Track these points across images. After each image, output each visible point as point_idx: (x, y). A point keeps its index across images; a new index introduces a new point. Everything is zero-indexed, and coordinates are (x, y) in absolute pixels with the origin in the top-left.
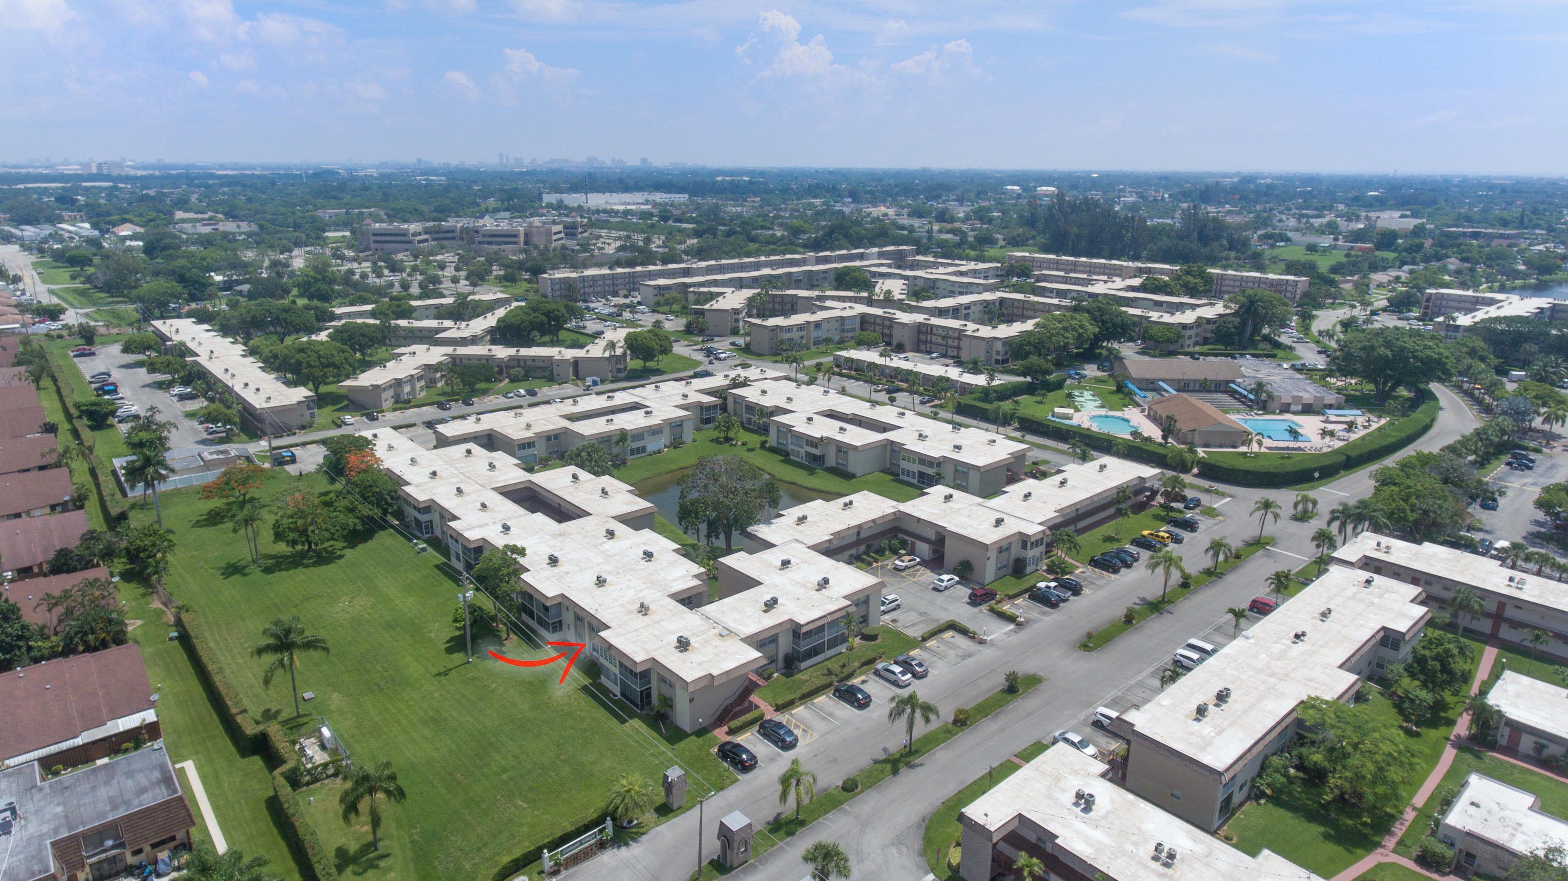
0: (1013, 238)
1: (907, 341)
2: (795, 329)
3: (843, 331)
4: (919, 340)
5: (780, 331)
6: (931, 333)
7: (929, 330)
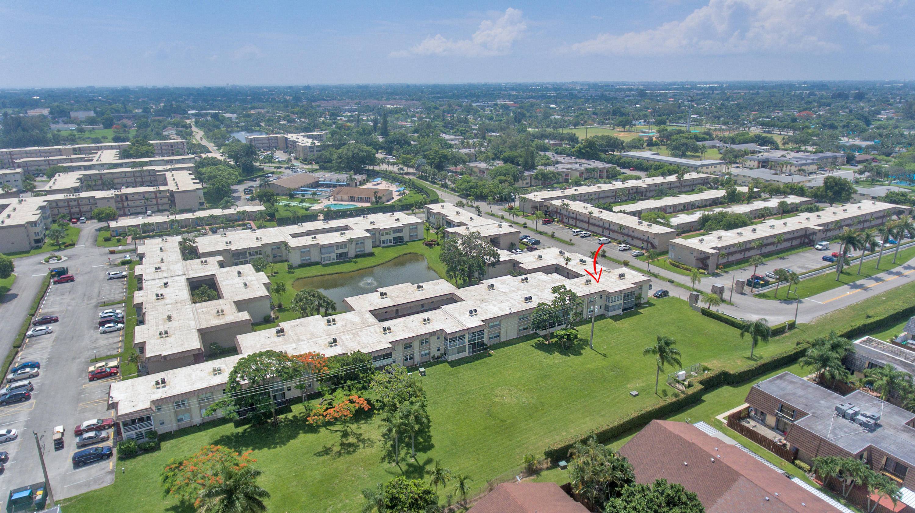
4: (117, 208)
5: (32, 226)
6: (127, 199)
7: (124, 198)
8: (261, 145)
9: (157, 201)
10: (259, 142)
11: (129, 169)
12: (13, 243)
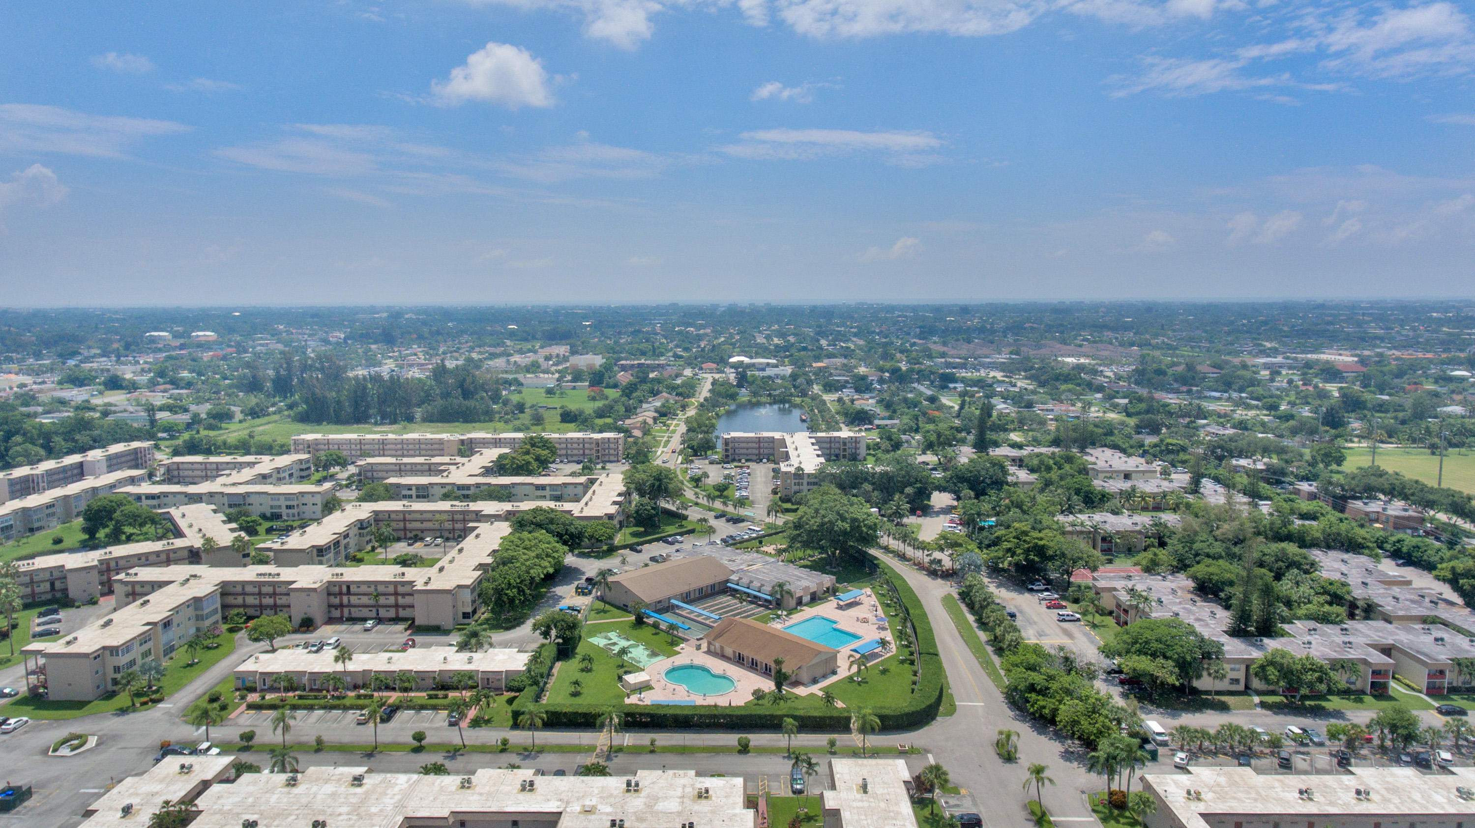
0: (252, 409)
1: (317, 611)
2: (136, 644)
3: (199, 618)
4: (330, 606)
5: (112, 655)
6: (349, 592)
7: (344, 589)
8: (742, 451)
9: (396, 600)
10: (742, 445)
11: (445, 506)
12: (70, 685)
